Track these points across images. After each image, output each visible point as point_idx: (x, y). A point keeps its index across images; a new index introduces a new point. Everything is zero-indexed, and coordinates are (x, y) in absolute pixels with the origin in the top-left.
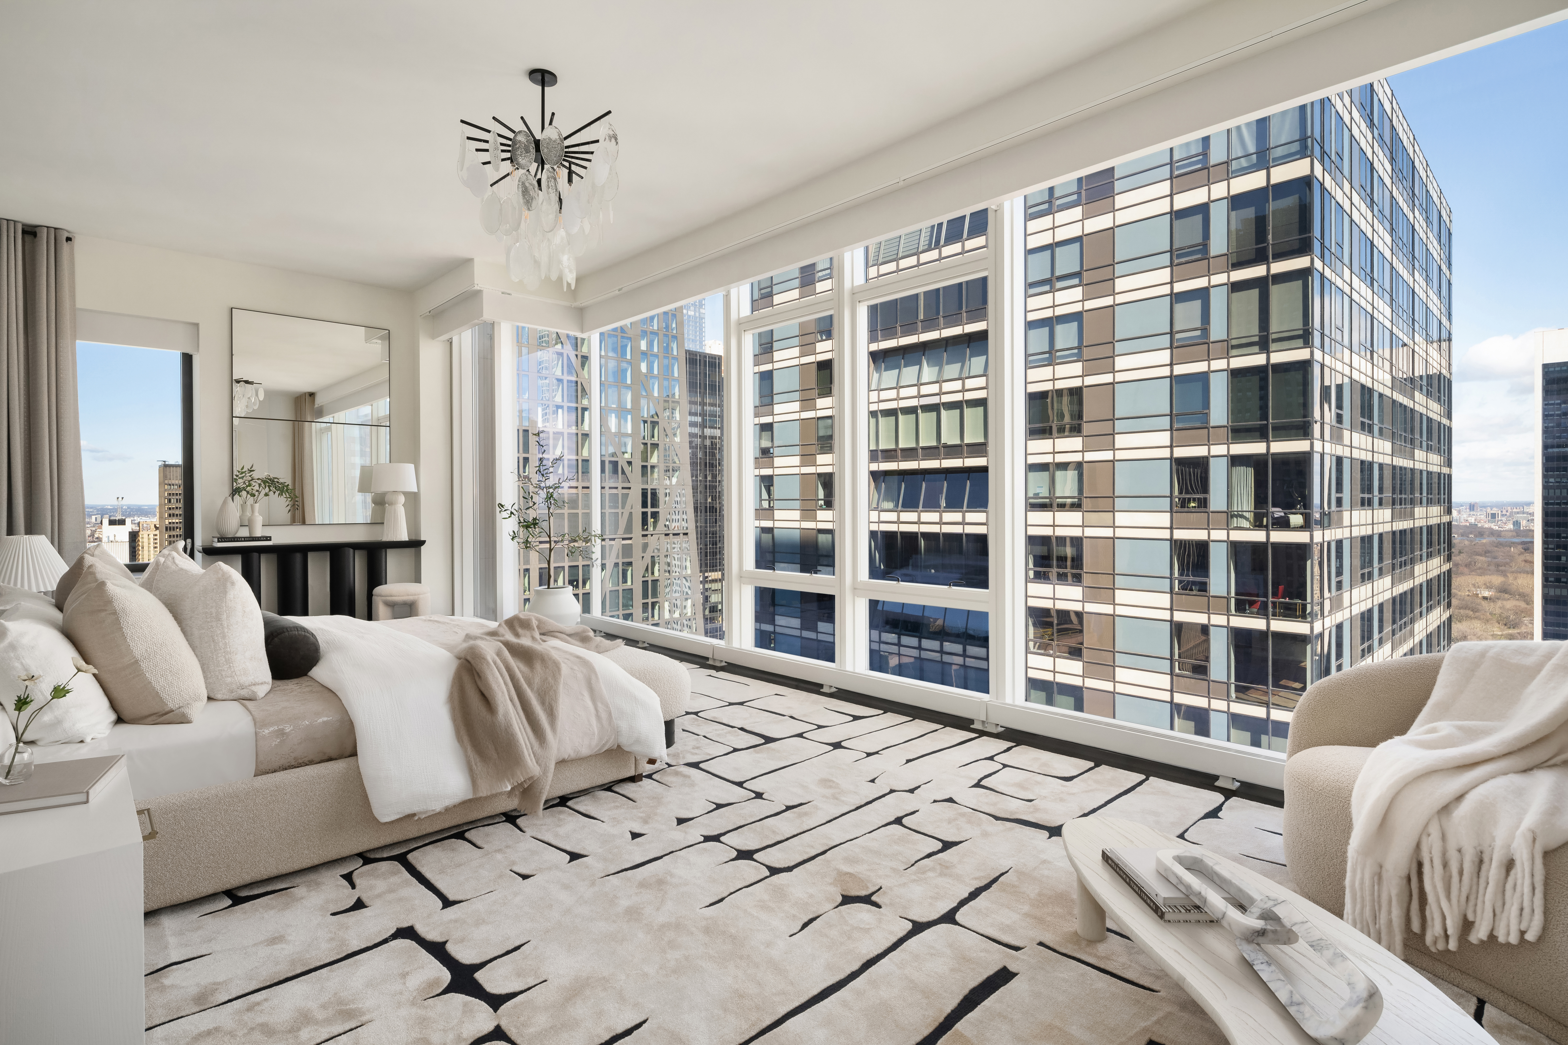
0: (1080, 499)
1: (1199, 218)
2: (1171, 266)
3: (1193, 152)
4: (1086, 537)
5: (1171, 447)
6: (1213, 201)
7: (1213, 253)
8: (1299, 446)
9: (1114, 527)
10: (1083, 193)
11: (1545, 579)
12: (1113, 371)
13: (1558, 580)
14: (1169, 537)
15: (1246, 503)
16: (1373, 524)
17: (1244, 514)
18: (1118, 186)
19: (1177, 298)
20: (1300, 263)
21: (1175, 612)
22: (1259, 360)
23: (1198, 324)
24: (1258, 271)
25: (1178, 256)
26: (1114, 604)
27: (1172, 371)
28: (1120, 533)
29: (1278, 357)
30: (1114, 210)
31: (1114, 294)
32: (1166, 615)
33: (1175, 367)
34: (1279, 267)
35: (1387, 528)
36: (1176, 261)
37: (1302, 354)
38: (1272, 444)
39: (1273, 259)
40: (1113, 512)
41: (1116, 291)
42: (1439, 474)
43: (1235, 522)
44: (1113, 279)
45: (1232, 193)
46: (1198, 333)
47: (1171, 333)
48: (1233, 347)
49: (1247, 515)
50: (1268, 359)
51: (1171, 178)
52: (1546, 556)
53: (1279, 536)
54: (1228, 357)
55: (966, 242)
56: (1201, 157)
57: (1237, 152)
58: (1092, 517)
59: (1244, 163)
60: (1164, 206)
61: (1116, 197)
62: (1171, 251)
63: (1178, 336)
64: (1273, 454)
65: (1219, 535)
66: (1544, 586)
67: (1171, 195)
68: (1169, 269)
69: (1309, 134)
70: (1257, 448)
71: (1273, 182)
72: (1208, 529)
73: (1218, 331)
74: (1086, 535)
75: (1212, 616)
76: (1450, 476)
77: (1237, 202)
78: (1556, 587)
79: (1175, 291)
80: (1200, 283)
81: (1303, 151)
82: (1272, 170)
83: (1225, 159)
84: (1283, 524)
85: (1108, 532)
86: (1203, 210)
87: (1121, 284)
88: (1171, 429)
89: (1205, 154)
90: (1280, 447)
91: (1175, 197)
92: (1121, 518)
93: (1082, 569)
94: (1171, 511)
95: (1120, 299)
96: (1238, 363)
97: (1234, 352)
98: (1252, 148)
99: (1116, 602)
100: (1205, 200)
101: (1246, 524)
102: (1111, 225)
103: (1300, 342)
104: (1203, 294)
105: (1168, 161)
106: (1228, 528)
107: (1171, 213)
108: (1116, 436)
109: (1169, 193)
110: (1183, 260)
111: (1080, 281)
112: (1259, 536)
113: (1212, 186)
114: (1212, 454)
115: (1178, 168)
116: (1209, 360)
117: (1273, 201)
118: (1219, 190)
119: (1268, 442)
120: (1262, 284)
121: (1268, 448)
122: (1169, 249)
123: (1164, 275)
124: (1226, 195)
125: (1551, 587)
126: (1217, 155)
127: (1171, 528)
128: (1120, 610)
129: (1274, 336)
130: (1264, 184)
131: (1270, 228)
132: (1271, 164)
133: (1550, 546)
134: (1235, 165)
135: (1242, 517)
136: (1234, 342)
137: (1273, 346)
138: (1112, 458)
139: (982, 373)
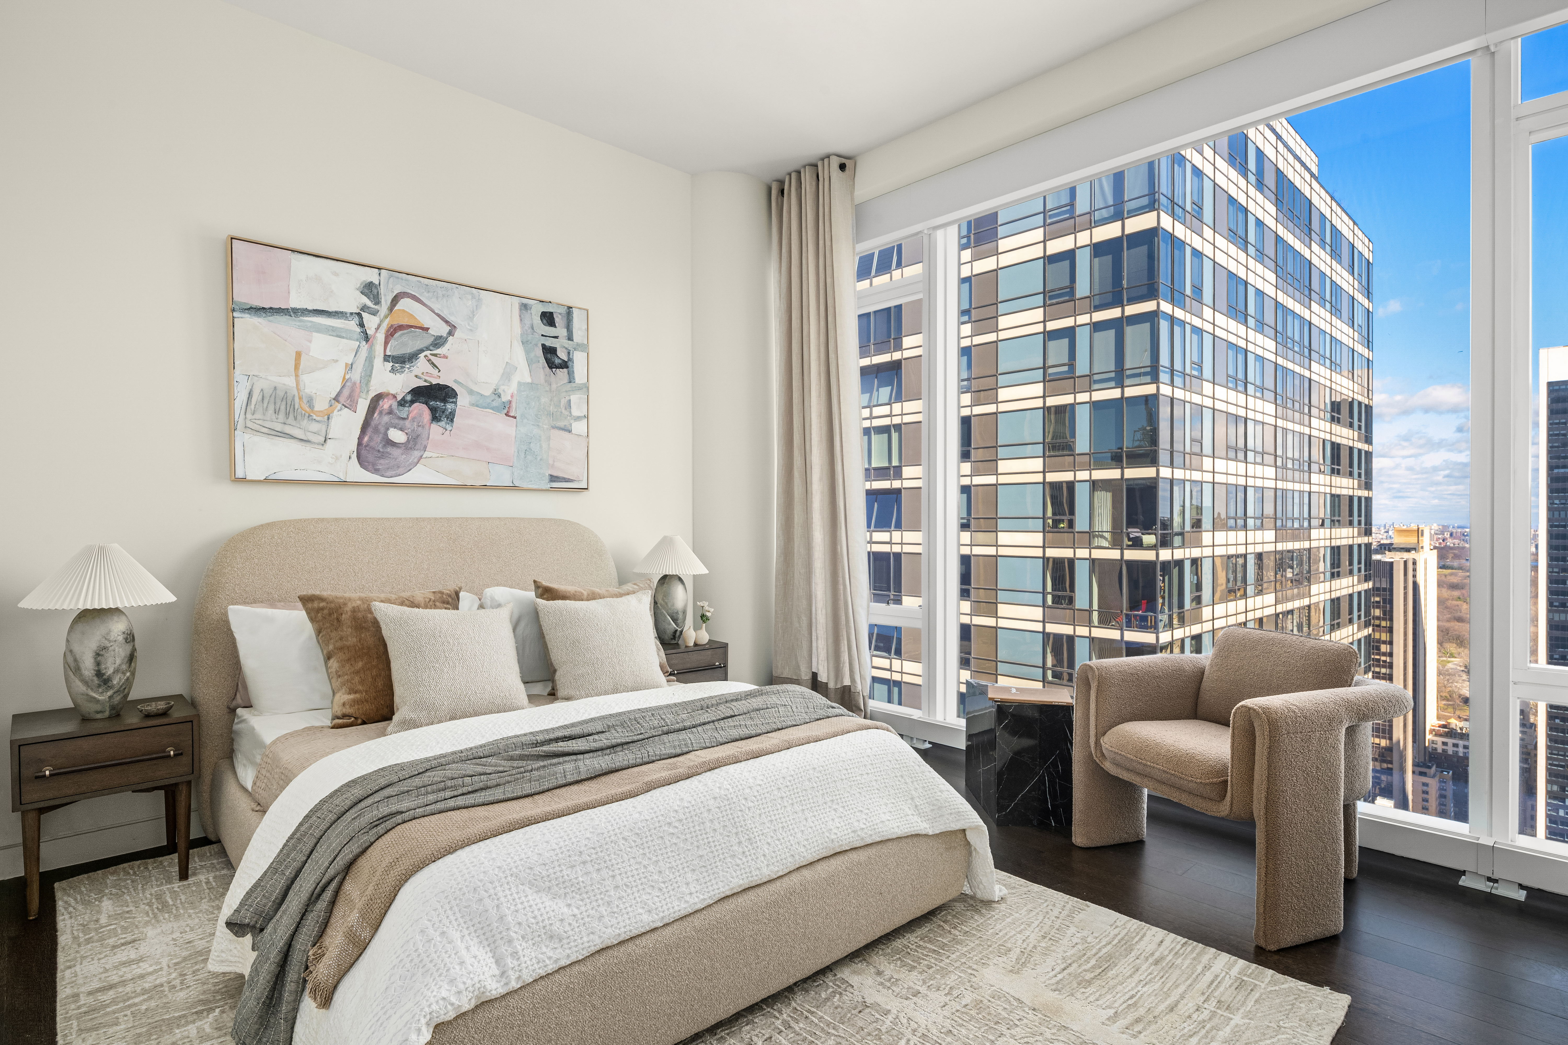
0: (969, 520)
1: (1067, 263)
2: (1044, 306)
3: (1063, 203)
4: (974, 555)
5: (1044, 472)
6: (1078, 248)
7: (1078, 295)
8: (1148, 472)
9: (997, 546)
10: (972, 236)
11: (1550, 603)
12: (997, 402)
13: (1563, 605)
14: (1041, 555)
15: (1104, 523)
16: (1246, 544)
17: (1104, 534)
18: (1001, 231)
19: (1050, 336)
20: (1148, 306)
21: (1047, 625)
22: (1115, 394)
23: (1066, 361)
24: (1114, 313)
25: (1051, 298)
26: (997, 617)
27: (1044, 402)
28: (1002, 551)
29: (1130, 392)
30: (998, 254)
31: (997, 330)
32: (1039, 627)
33: (1047, 399)
34: (1132, 310)
35: (1270, 548)
36: (1048, 302)
37: (1150, 389)
38: (1126, 471)
39: (1128, 301)
40: (996, 532)
41: (1000, 328)
42: (1351, 498)
43: (1097, 542)
44: (996, 317)
45: (1094, 241)
46: (1066, 368)
47: (1044, 368)
48: (1096, 382)
49: (1106, 535)
50: (1123, 393)
51: (1044, 226)
52: (1551, 580)
53: (1132, 555)
54: (1091, 391)
55: (874, 280)
56: (1068, 207)
57: (1099, 204)
58: (981, 537)
59: (1105, 213)
60: (1037, 252)
61: (1000, 241)
62: (1044, 293)
63: (1050, 371)
64: (1127, 480)
65: (1082, 553)
66: (1549, 611)
67: (1044, 242)
68: (1042, 309)
69: (1157, 189)
70: (1113, 474)
71: (1127, 232)
72: (1074, 548)
73: (1082, 367)
74: (973, 553)
75: (1077, 627)
76: (1368, 500)
77: (1099, 249)
78: (1559, 612)
79: (1048, 329)
80: (1068, 322)
81: (1152, 206)
82: (1126, 221)
83: (1088, 210)
84: (1137, 544)
85: (991, 551)
86: (1070, 256)
87: (1004, 322)
88: (1044, 456)
89: (1072, 204)
90: (1132, 473)
91: (1048, 243)
92: (1004, 538)
93: (970, 585)
94: (1044, 532)
95: (1003, 335)
96: (1098, 396)
97: (1096, 386)
98: (1111, 202)
99: (999, 615)
100: (1072, 246)
101: (1105, 544)
102: (995, 267)
103: (1148, 379)
104: (1069, 333)
105: (1042, 210)
106: (1090, 547)
107: (1044, 257)
108: (999, 462)
109: (1042, 239)
110: (1054, 301)
111: (970, 318)
112: (1115, 554)
113: (1078, 234)
114: (1077, 479)
115: (1050, 217)
116: (1075, 393)
117: (1128, 249)
118: (1083, 238)
119: (1122, 468)
120: (1117, 325)
121: (1122, 474)
122: (1042, 290)
123: (1039, 314)
124: (1088, 242)
125: (1556, 611)
126: (1082, 205)
127: (1044, 547)
128: (1002, 623)
129: (1128, 372)
130: (1119, 234)
131: (1125, 274)
132: (1126, 216)
133: (1555, 570)
134: (1097, 215)
135: (1102, 537)
136: (1096, 377)
137: (1127, 382)
138: (995, 482)
139: (887, 402)
